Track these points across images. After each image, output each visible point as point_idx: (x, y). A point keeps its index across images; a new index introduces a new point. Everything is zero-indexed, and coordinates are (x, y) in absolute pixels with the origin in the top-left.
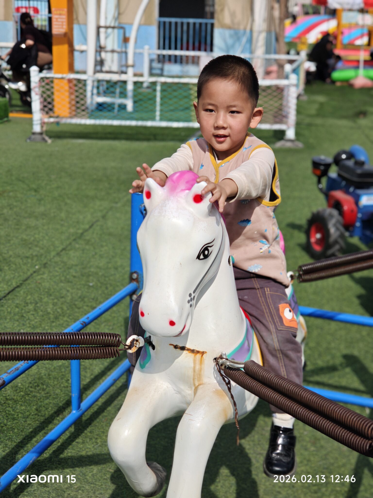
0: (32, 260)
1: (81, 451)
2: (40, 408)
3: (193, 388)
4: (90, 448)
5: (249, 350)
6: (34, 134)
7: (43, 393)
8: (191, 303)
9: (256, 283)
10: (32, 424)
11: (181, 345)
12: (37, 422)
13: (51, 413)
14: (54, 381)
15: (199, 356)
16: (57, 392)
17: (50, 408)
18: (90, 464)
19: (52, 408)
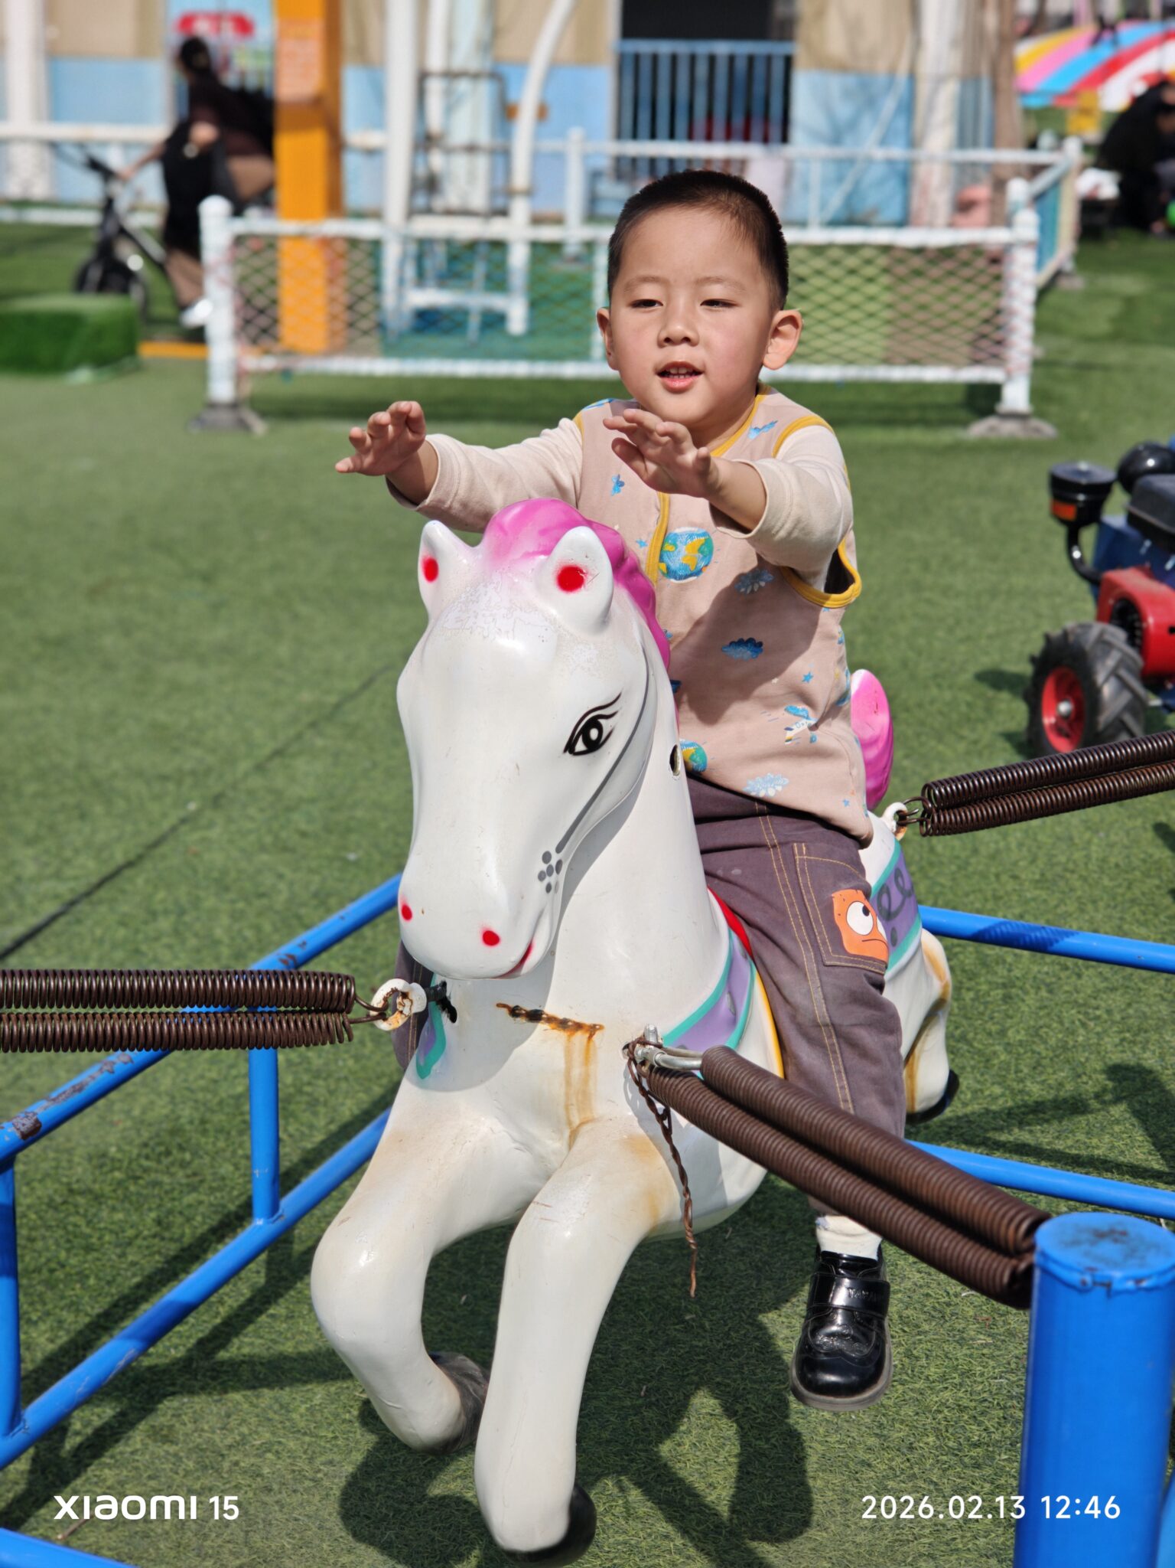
0: (179, 783)
1: (281, 1340)
2: (167, 1217)
3: (567, 1133)
4: (308, 1333)
5: (734, 1021)
6: (213, 406)
7: (181, 1174)
8: (547, 880)
9: (767, 829)
10: (143, 1262)
11: (529, 1006)
12: (157, 1257)
13: (199, 1231)
14: (217, 1138)
15: (580, 1037)
16: (222, 1171)
17: (199, 1218)
18: (304, 1378)
19: (204, 1216)
